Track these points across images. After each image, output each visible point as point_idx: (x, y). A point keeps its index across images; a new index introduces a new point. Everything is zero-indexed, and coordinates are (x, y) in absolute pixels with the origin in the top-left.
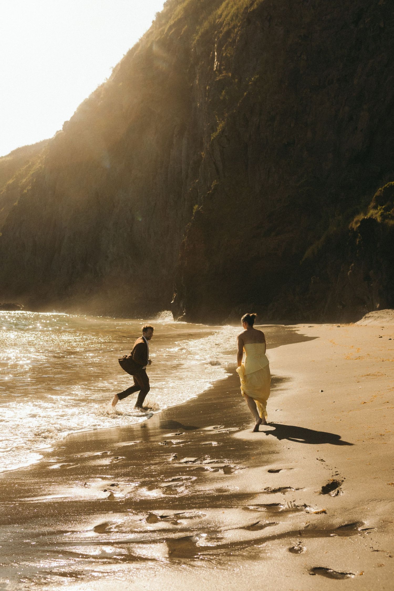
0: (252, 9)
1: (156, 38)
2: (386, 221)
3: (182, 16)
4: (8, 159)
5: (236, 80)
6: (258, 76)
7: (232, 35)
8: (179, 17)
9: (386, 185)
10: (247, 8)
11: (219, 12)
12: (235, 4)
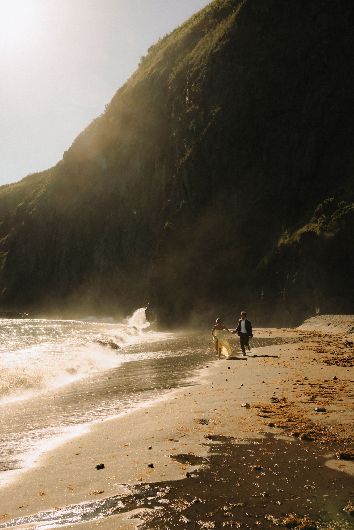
0: (216, 50)
1: (141, 79)
2: (324, 233)
3: (162, 59)
4: (20, 185)
5: (202, 112)
6: (220, 108)
7: (200, 74)
8: (160, 60)
9: (325, 201)
10: (212, 51)
11: (191, 54)
12: (204, 47)
